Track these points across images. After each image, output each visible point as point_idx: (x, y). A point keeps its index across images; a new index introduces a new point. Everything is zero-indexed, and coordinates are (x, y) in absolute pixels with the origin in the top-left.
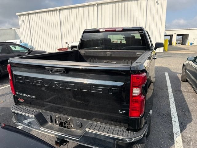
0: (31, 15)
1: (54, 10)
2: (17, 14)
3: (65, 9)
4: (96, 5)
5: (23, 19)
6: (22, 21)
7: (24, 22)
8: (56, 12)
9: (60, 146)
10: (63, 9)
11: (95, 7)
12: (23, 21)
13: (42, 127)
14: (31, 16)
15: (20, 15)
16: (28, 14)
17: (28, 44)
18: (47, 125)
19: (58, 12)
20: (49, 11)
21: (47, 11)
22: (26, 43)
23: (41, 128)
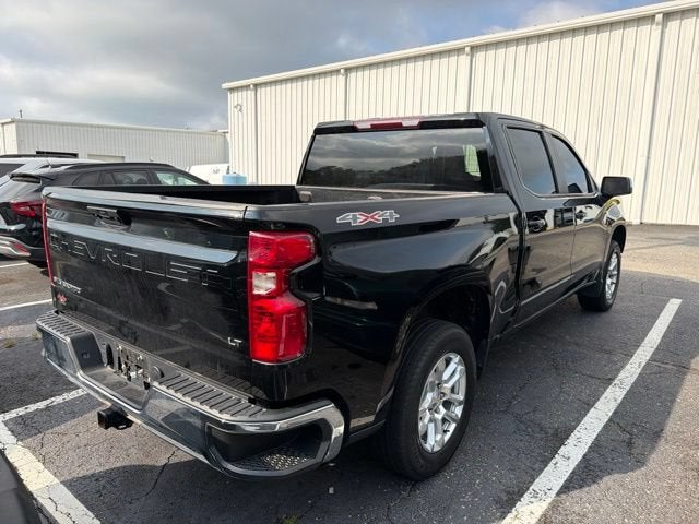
0: (263, 89)
1: (331, 73)
2: (226, 86)
3: (363, 67)
4: (467, 49)
5: (240, 102)
6: (235, 107)
7: (241, 110)
8: (334, 78)
9: (106, 428)
10: (357, 68)
11: (464, 59)
12: (239, 107)
13: (81, 372)
14: (262, 91)
15: (232, 90)
16: (256, 85)
17: (245, 178)
18: (98, 371)
19: (341, 78)
20: (314, 76)
21: (307, 77)
22: (241, 174)
23: (80, 374)
